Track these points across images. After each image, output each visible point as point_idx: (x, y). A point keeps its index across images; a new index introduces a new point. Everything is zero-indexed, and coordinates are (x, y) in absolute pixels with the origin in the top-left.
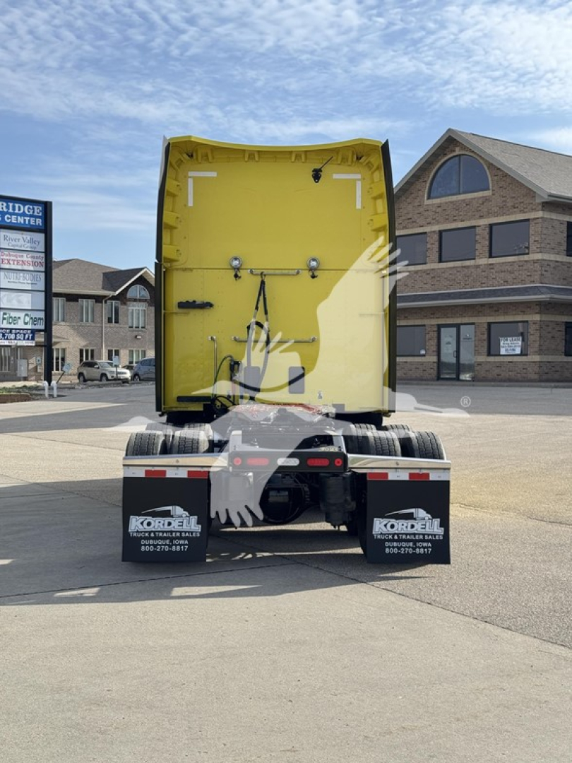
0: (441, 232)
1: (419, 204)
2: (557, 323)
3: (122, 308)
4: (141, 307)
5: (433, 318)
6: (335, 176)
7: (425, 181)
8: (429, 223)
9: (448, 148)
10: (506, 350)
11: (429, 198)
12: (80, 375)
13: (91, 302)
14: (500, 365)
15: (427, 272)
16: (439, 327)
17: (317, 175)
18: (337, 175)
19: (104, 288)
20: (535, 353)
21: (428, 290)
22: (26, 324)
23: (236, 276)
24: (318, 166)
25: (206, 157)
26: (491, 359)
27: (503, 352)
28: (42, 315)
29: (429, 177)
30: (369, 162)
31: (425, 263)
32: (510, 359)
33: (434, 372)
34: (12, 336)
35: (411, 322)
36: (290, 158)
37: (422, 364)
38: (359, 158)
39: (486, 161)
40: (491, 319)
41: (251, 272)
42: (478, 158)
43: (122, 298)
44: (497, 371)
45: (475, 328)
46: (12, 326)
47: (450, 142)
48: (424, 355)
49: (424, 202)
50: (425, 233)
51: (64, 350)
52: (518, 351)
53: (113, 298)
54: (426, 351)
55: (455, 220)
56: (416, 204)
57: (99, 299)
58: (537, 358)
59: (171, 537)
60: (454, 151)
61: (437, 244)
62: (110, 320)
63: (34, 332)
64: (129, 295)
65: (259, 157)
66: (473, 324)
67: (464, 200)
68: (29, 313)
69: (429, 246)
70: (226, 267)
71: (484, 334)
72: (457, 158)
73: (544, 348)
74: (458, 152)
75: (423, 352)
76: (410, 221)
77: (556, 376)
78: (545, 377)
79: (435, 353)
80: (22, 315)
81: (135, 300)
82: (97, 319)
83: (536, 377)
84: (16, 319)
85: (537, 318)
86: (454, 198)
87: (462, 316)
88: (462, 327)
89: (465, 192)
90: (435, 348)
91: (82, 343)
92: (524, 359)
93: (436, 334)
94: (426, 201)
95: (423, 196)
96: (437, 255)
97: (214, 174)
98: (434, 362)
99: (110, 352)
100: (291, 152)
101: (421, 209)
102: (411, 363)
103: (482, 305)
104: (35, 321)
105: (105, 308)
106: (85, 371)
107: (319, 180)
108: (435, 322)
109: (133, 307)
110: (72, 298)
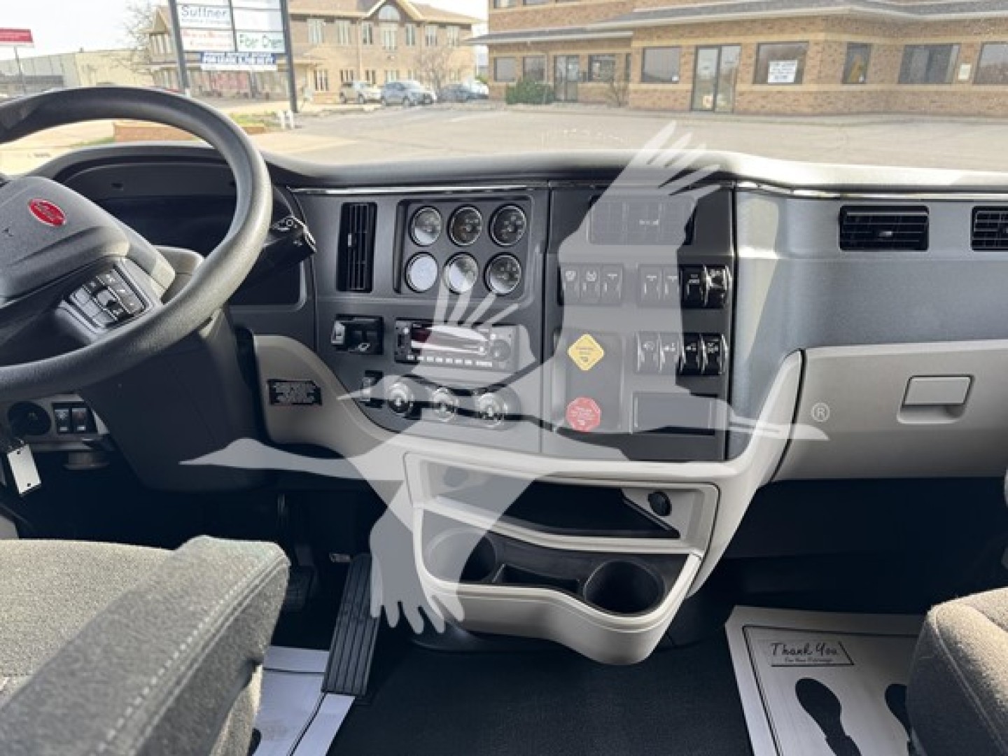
2: (840, 44)
3: (375, 30)
4: (394, 27)
5: (691, 37)
10: (776, 78)
12: (342, 95)
13: (347, 23)
14: (765, 96)
16: (698, 48)
19: (358, 9)
20: (813, 81)
21: (688, 3)
22: (265, 46)
26: (758, 88)
27: (771, 79)
28: (281, 37)
32: (780, 88)
33: (687, 102)
34: (253, 60)
35: (665, 43)
37: (674, 92)
40: (762, 39)
43: (374, 18)
44: (761, 102)
45: (741, 49)
46: (250, 50)
48: (676, 82)
51: (326, 72)
52: (791, 78)
53: (366, 19)
54: (680, 77)
57: (353, 20)
58: (813, 87)
62: (365, 41)
63: (275, 56)
64: (381, 16)
66: (739, 44)
68: (267, 35)
71: (750, 57)
73: (823, 75)
75: (675, 78)
77: (829, 109)
78: (819, 110)
79: (691, 80)
80: (260, 36)
81: (387, 21)
82: (353, 40)
83: (809, 110)
84: (253, 42)
85: (821, 36)
87: (727, 35)
88: (725, 49)
90: (690, 74)
91: (343, 64)
92: (797, 88)
93: (693, 57)
98: (687, 91)
99: (367, 73)
102: (662, 91)
103: (753, 21)
104: (274, 43)
105: (360, 30)
106: (346, 91)
108: (694, 42)
109: (384, 28)
110: (330, 19)
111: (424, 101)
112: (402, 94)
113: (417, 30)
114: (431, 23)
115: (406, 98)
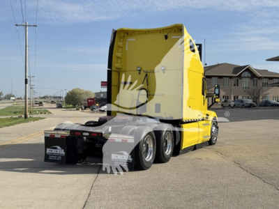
3: (240, 80)
4: (248, 80)
12: (222, 105)
13: (228, 79)
17: (166, 37)
18: (173, 37)
19: (233, 73)
23: (140, 73)
24: (166, 34)
25: (131, 34)
36: (158, 32)
38: (181, 30)
43: (240, 76)
53: (236, 77)
57: (230, 77)
59: (57, 155)
62: (235, 85)
64: (243, 75)
65: (148, 33)
70: (136, 70)
81: (245, 77)
82: (230, 84)
97: (134, 40)
99: (235, 97)
105: (233, 81)
109: (244, 80)
110: (220, 77)
111: (250, 106)
112: (242, 104)
113: (258, 81)
114: (265, 78)
115: (243, 105)
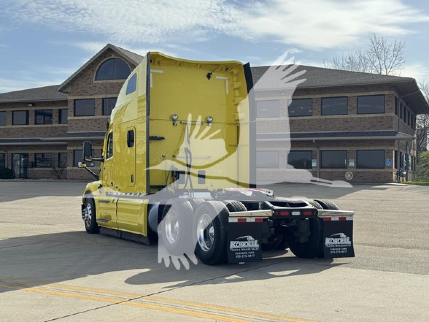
0: (103, 99)
1: (90, 82)
5: (99, 146)
6: (217, 77)
7: (94, 71)
8: (96, 94)
9: (107, 54)
11: (96, 80)
15: (95, 121)
17: (209, 76)
18: (218, 77)
21: (95, 130)
23: (174, 124)
24: (210, 72)
25: (159, 63)
29: (96, 68)
30: (232, 72)
31: (94, 115)
36: (197, 66)
38: (227, 69)
39: (130, 63)
41: (181, 122)
42: (125, 61)
47: (109, 50)
48: (93, 166)
49: (93, 81)
50: (94, 99)
54: (94, 164)
55: (112, 93)
56: (88, 82)
59: (247, 251)
60: (111, 56)
61: (101, 105)
65: (183, 65)
67: (117, 83)
69: (96, 106)
70: (169, 119)
72: (112, 60)
74: (113, 56)
76: (85, 91)
86: (112, 81)
89: (117, 79)
93: (100, 155)
94: (94, 81)
95: (93, 78)
96: (101, 111)
97: (162, 72)
100: (197, 64)
101: (91, 86)
107: (210, 78)
108: (100, 148)
